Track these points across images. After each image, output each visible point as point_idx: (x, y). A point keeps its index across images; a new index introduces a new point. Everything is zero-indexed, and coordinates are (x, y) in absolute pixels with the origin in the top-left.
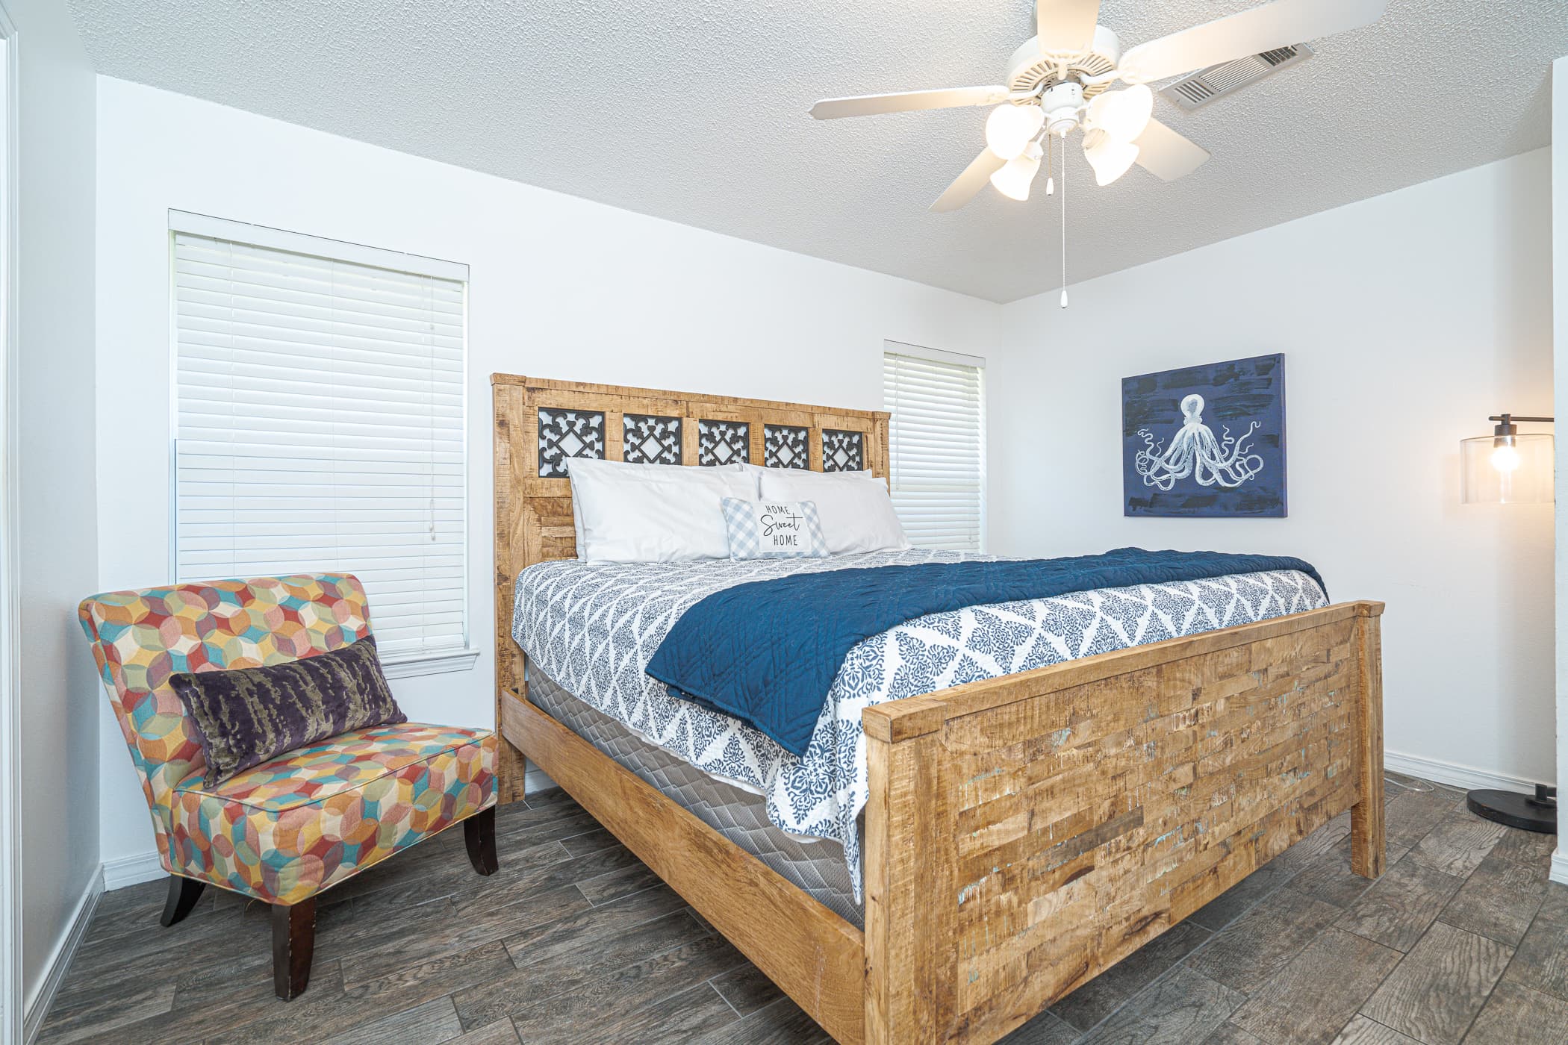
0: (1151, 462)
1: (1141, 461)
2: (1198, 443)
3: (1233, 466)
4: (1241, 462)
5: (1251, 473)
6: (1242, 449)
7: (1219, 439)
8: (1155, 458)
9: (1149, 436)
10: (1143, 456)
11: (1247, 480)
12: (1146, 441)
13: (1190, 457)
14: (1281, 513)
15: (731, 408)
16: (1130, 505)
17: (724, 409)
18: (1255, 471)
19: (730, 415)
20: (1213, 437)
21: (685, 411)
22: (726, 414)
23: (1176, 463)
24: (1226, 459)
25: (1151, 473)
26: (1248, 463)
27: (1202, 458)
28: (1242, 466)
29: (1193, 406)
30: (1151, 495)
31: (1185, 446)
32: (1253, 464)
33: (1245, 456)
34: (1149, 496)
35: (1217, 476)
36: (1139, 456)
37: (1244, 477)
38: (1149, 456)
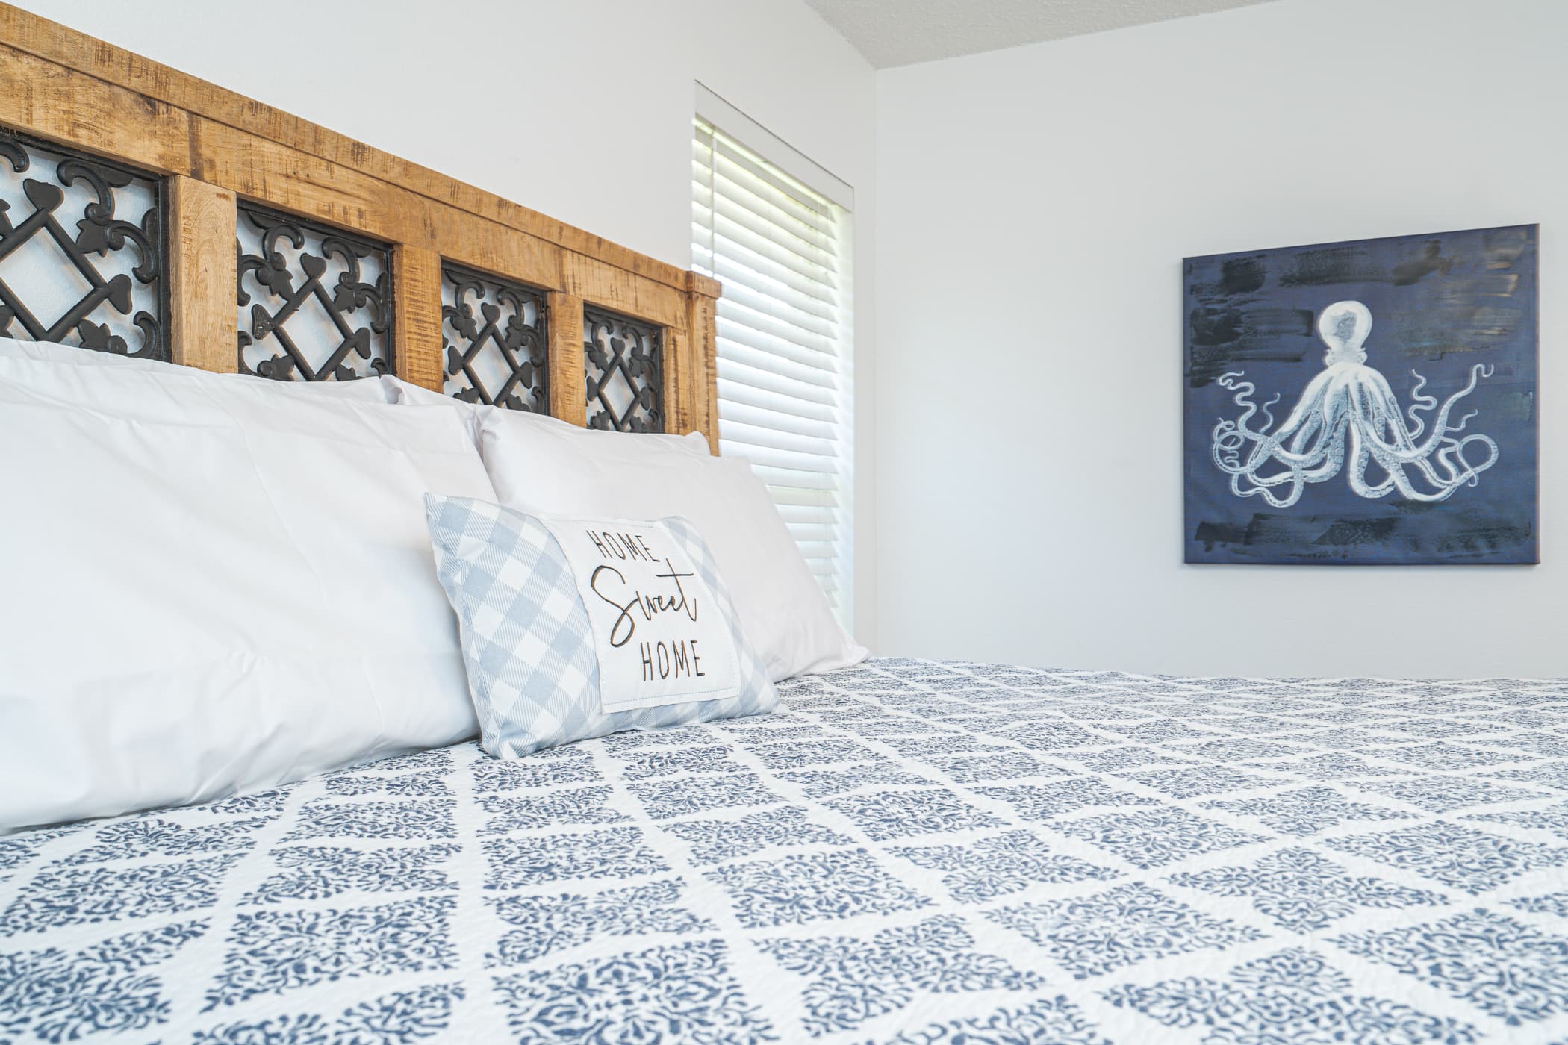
0: (1249, 444)
1: (1225, 442)
2: (1358, 406)
3: (1432, 458)
4: (1450, 450)
5: (1471, 472)
6: (1453, 421)
7: (1404, 400)
8: (1257, 437)
9: (1245, 389)
10: (1230, 433)
11: (1462, 489)
12: (1238, 398)
13: (1339, 435)
14: (1529, 558)
15: (342, 177)
16: (1197, 538)
17: (320, 174)
18: (1480, 469)
19: (341, 202)
20: (1389, 393)
21: (182, 148)
22: (330, 197)
23: (1307, 448)
24: (1419, 442)
25: (1249, 469)
26: (1466, 451)
27: (1365, 438)
28: (1451, 457)
29: (1345, 327)
30: (1248, 518)
31: (1327, 412)
32: (1476, 453)
33: (1459, 436)
34: (1245, 518)
35: (1397, 479)
36: (1222, 431)
37: (1457, 480)
38: (1244, 433)
